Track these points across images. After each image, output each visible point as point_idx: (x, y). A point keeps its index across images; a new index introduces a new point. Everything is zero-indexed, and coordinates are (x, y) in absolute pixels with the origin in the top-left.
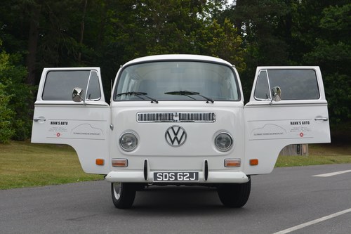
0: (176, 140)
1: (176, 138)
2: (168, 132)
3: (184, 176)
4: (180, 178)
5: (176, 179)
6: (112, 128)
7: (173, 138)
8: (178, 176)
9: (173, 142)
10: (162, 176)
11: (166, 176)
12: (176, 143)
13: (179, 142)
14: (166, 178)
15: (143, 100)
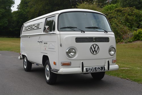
0: (95, 51)
1: (95, 50)
2: (91, 47)
3: (99, 69)
4: (98, 70)
5: (96, 71)
6: (61, 45)
7: (93, 50)
8: (97, 69)
9: (93, 52)
10: (90, 69)
11: (91, 69)
12: (95, 53)
13: (96, 52)
14: (92, 70)
15: (75, 31)
